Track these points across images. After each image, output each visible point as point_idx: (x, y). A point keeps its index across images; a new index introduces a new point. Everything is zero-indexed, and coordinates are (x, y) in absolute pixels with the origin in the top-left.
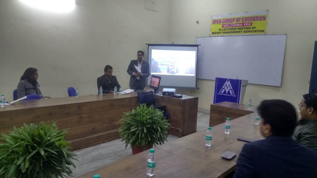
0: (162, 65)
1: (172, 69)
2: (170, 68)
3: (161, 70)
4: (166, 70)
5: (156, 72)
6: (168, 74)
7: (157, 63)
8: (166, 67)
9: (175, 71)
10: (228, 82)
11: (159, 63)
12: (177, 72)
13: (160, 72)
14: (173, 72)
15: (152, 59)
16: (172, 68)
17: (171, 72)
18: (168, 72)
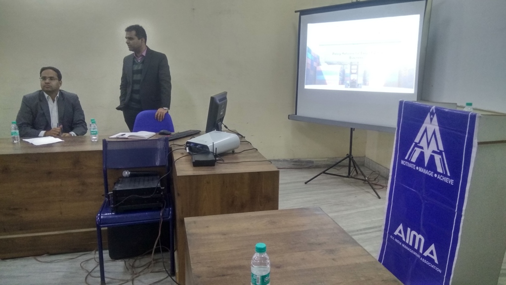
0: (329, 63)
1: (351, 73)
2: (347, 71)
3: (326, 77)
4: (337, 78)
5: (315, 83)
6: (342, 88)
7: (316, 59)
8: (337, 69)
9: (360, 81)
10: (431, 119)
11: (322, 60)
12: (365, 82)
13: (323, 82)
14: (353, 84)
15: (308, 48)
16: (353, 71)
17: (348, 82)
18: (342, 82)
